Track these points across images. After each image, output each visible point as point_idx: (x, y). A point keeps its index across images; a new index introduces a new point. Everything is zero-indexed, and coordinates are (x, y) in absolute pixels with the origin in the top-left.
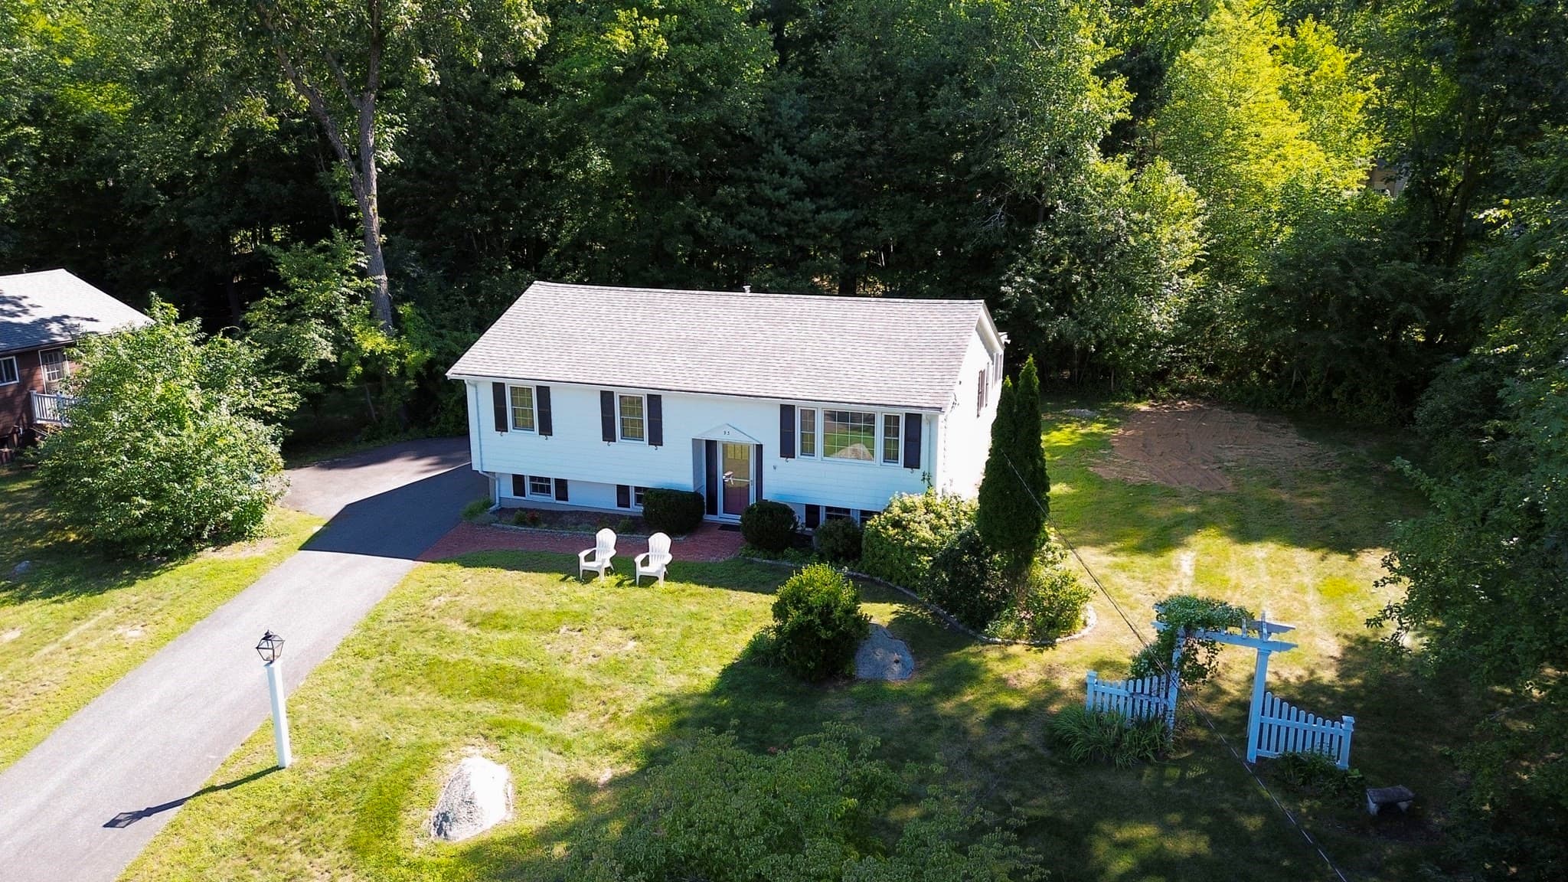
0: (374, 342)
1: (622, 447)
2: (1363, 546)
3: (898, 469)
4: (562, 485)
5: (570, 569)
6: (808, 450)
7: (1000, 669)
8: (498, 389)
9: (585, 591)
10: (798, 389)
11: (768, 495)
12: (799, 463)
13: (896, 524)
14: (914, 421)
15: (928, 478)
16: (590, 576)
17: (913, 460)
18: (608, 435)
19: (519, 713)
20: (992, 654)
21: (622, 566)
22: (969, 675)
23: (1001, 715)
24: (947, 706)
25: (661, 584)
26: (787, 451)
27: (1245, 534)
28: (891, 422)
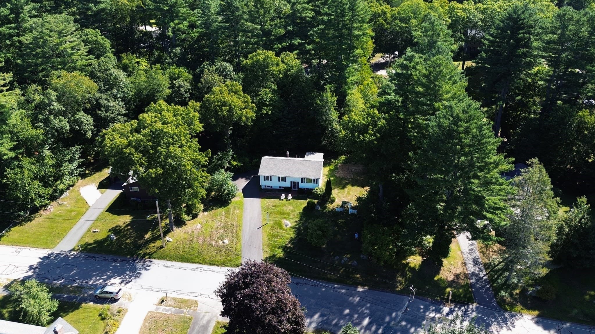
0: (235, 163)
1: (281, 182)
2: (365, 186)
3: (315, 184)
4: (271, 187)
5: (280, 199)
6: (304, 182)
7: (329, 207)
8: (264, 177)
9: (283, 202)
10: (303, 176)
11: (299, 187)
12: (303, 184)
13: (316, 191)
14: (317, 180)
15: (318, 185)
16: (282, 200)
17: (317, 183)
18: (279, 181)
19: (285, 216)
20: (328, 205)
21: (286, 198)
22: (326, 207)
23: (329, 211)
24: (324, 211)
25: (291, 200)
26: (302, 182)
27: (353, 185)
28: (314, 180)
